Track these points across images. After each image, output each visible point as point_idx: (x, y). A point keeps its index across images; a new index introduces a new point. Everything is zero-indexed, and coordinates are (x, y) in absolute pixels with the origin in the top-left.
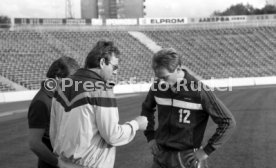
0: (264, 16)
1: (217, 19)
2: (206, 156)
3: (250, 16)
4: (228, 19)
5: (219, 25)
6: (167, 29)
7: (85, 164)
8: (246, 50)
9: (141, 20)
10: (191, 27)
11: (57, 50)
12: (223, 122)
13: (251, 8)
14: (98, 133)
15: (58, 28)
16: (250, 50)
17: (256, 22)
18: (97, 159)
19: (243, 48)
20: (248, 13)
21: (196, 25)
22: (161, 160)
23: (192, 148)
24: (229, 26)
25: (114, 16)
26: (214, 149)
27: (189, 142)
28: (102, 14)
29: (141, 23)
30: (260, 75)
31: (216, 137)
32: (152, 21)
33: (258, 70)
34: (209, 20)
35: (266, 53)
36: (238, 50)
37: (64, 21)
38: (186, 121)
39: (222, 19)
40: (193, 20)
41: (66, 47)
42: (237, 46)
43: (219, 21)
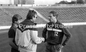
0: (71, 4)
1: (57, 5)
2: (63, 47)
3: (67, 4)
4: (60, 5)
5: (58, 7)
6: (42, 8)
7: (28, 49)
8: (66, 15)
9: (33, 5)
10: (49, 8)
11: (7, 14)
12: (68, 36)
13: (67, 2)
14: (32, 39)
15: (7, 7)
16: (67, 14)
17: (69, 6)
18: (31, 47)
19: (65, 14)
20: (66, 4)
21: (50, 7)
22: (49, 48)
23: (58, 44)
24: (60, 7)
25: (24, 4)
26: (65, 44)
27: (58, 42)
28: (21, 3)
29: (33, 6)
30: (70, 22)
31: (66, 41)
32: (37, 5)
33: (69, 21)
34: (54, 5)
35: (72, 16)
36: (63, 15)
37: (9, 5)
38: (57, 35)
39: (58, 5)
40: (49, 5)
41: (9, 13)
42: (63, 13)
43: (58, 6)
